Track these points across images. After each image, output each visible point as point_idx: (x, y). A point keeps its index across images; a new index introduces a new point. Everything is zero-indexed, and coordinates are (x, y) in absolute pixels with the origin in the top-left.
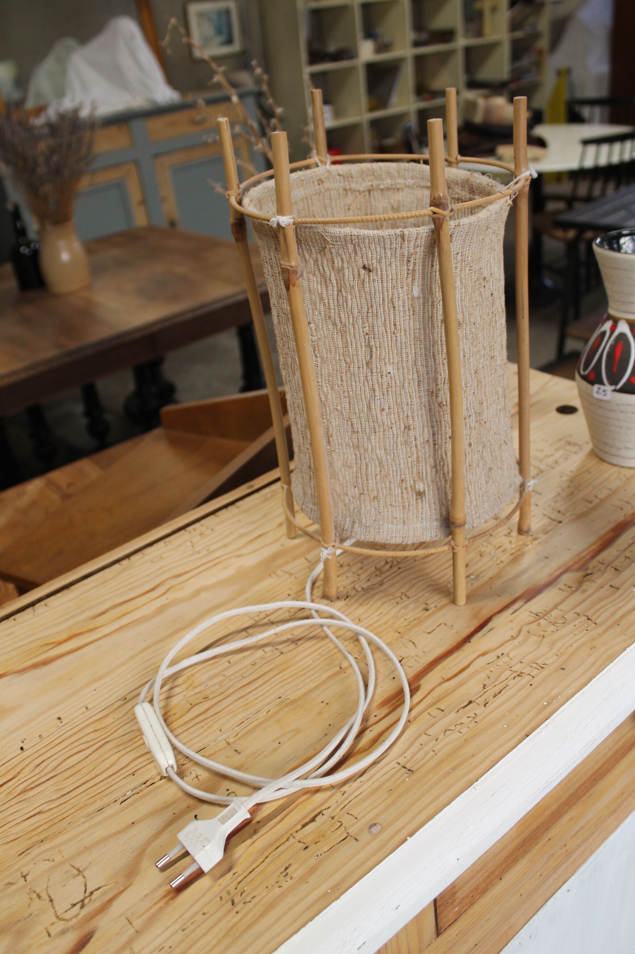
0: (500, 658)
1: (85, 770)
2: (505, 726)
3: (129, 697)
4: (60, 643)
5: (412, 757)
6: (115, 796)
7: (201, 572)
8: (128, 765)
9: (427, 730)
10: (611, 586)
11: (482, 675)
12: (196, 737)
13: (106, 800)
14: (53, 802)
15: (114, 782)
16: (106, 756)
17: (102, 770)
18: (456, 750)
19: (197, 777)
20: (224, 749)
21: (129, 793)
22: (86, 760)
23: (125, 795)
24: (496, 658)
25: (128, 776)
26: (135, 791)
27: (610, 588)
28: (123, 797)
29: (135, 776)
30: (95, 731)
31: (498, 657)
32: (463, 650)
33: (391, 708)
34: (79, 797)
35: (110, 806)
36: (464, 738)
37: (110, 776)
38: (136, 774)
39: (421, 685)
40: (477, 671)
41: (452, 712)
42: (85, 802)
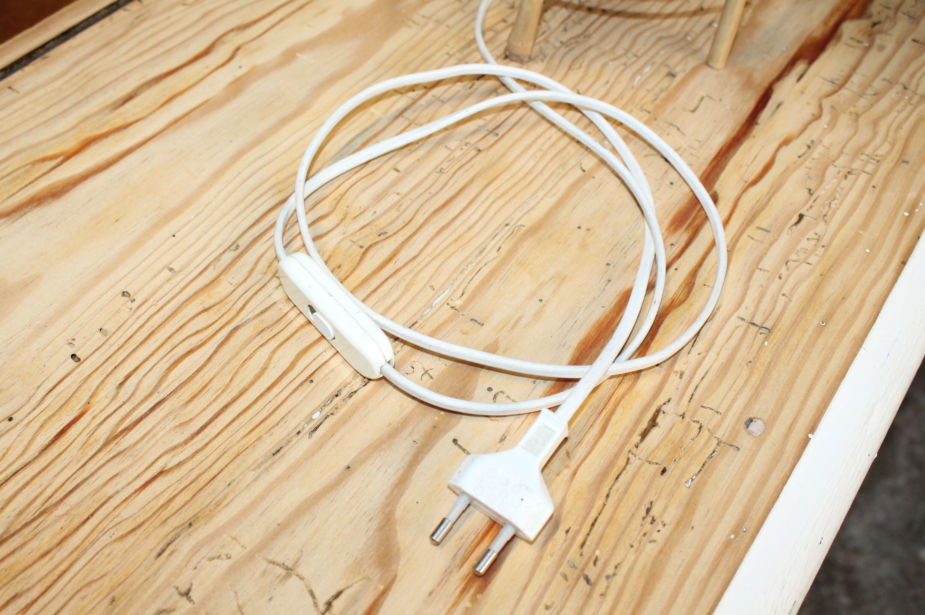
0: (812, 148)
1: (216, 385)
2: (868, 251)
3: (244, 242)
4: (69, 156)
5: (757, 307)
6: (292, 423)
7: (281, 20)
8: (293, 365)
9: (759, 263)
10: (914, 41)
11: (801, 173)
12: (394, 303)
13: (280, 434)
14: (180, 449)
15: (280, 399)
16: (245, 354)
17: (249, 379)
18: (815, 291)
19: (426, 372)
20: (450, 319)
21: (317, 416)
22: (210, 365)
23: (311, 420)
24: (805, 148)
25: (301, 384)
26: (326, 410)
27: (913, 43)
28: (308, 423)
29: (313, 384)
30: (205, 310)
31: (809, 147)
32: (754, 137)
33: (690, 231)
34: (225, 434)
35: (291, 444)
36: (818, 271)
37: (269, 389)
38: (316, 378)
39: (718, 192)
40: (787, 168)
41: (782, 231)
42: (243, 442)
